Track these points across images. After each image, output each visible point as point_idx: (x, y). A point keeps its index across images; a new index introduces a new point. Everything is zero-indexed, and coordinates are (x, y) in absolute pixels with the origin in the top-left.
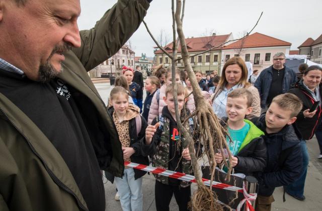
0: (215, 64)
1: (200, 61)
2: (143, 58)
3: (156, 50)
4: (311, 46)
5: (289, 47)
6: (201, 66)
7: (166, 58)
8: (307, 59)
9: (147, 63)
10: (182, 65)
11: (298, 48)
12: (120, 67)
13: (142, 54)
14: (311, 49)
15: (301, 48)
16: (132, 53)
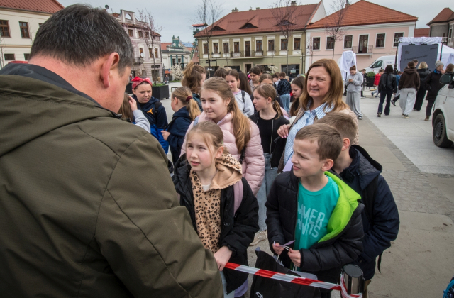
0: (295, 53)
1: (272, 48)
2: (175, 45)
3: (197, 30)
4: (448, 21)
5: (413, 23)
6: (273, 57)
7: (214, 44)
8: (442, 43)
9: (182, 52)
10: (242, 56)
11: (429, 24)
12: (136, 61)
13: (174, 38)
14: (449, 26)
15: (433, 25)
16: (155, 36)
